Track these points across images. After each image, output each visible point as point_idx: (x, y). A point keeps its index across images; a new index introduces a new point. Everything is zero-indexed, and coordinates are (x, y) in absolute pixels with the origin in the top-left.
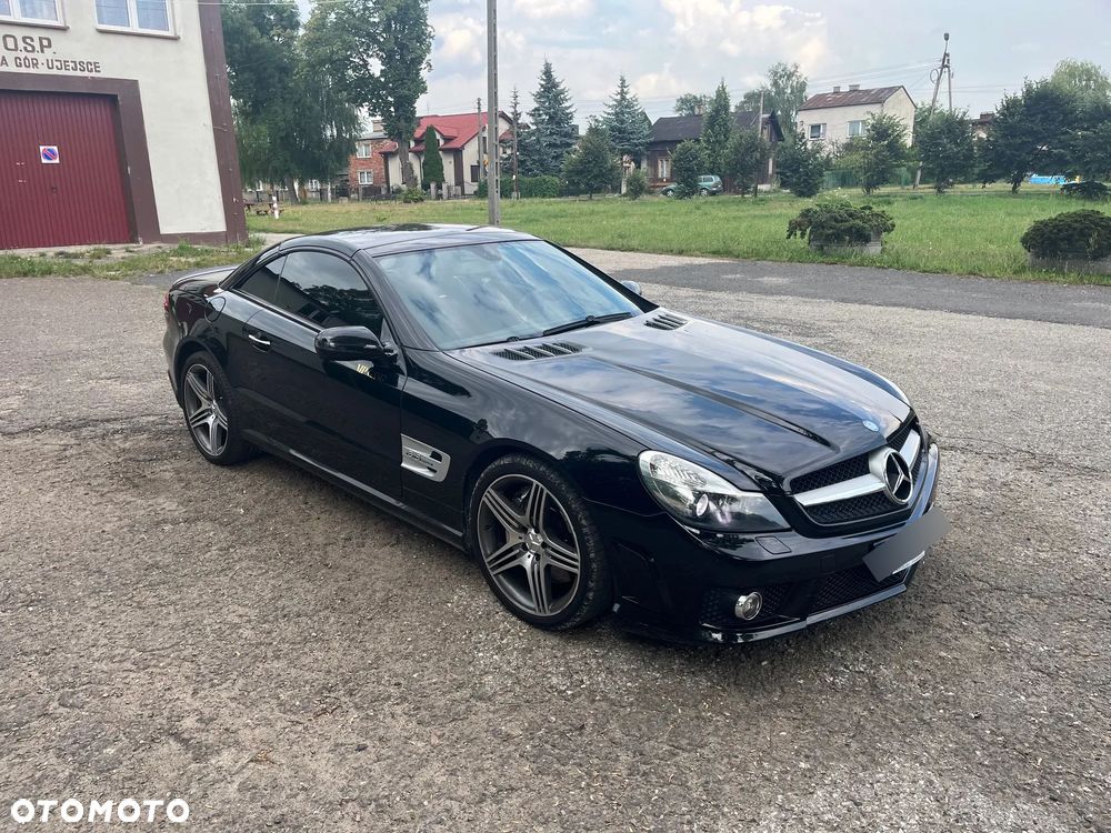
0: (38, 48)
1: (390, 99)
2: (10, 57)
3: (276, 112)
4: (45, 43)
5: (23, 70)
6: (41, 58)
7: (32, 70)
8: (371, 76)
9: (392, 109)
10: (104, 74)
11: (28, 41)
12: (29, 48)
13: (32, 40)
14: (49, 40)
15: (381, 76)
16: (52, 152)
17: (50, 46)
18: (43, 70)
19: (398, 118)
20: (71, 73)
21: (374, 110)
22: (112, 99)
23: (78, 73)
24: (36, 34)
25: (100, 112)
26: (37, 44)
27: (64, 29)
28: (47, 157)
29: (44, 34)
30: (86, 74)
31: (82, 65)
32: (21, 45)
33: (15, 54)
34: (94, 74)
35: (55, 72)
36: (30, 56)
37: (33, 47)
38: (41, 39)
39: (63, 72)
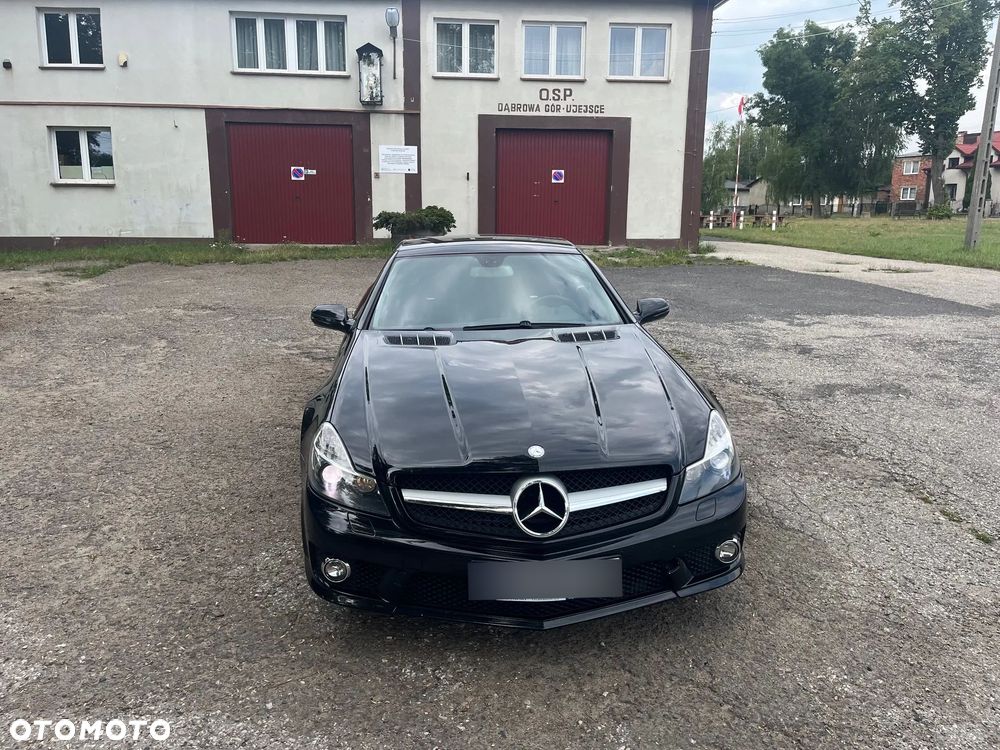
0: (562, 97)
1: (931, 117)
2: (542, 104)
3: (814, 135)
4: (568, 93)
5: (550, 114)
6: (563, 104)
7: (555, 114)
8: (915, 96)
9: (932, 127)
10: (606, 114)
11: (557, 92)
12: (556, 97)
13: (559, 91)
14: (570, 90)
15: (926, 95)
16: (560, 174)
17: (571, 95)
18: (563, 113)
19: (937, 135)
20: (583, 114)
21: (913, 128)
22: (610, 133)
23: (588, 115)
24: (562, 87)
25: (599, 143)
26: (562, 95)
27: (582, 82)
28: (556, 179)
29: (568, 86)
30: (594, 115)
31: (591, 108)
32: (551, 95)
33: (546, 102)
34: (599, 115)
35: (571, 114)
36: (556, 103)
37: (559, 96)
38: (565, 90)
39: (577, 114)
